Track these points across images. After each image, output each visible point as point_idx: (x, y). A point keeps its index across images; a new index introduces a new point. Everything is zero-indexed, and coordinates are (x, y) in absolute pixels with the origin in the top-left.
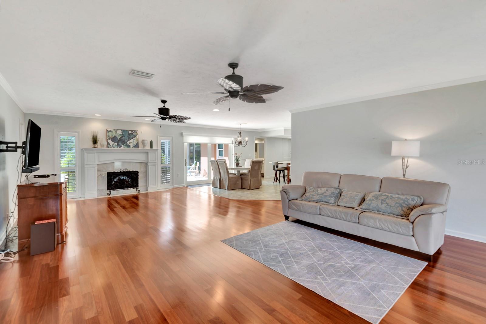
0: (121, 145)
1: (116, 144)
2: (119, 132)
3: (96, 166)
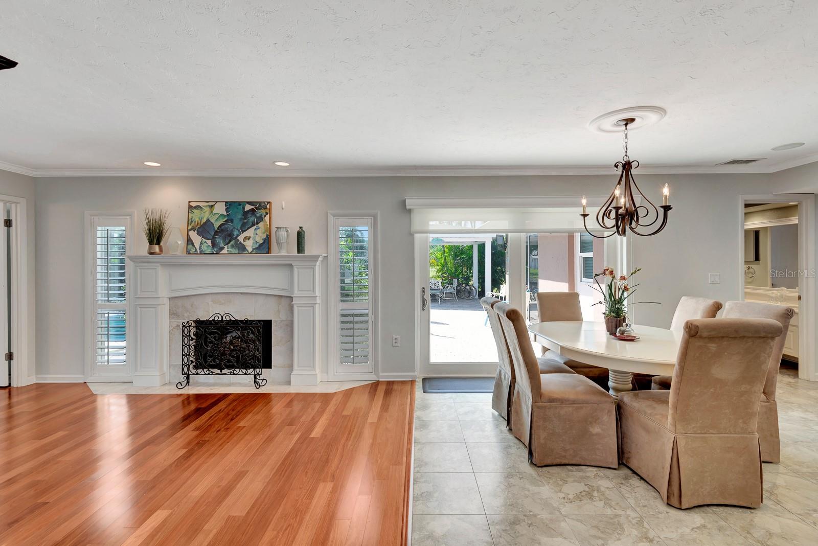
0: (222, 245)
1: (209, 242)
2: (220, 209)
3: (167, 301)
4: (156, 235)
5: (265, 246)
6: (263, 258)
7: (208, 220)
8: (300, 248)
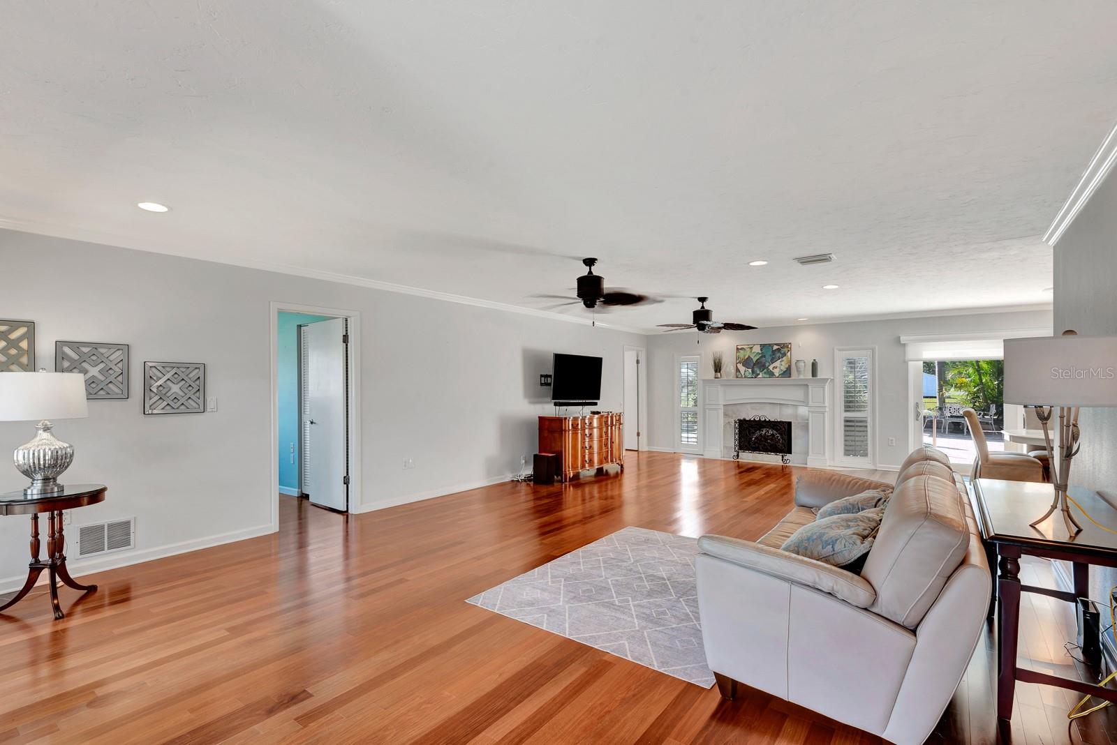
0: (758, 372)
1: (750, 370)
2: (757, 349)
3: (722, 407)
4: (718, 367)
5: (787, 373)
6: (785, 381)
7: (749, 357)
8: (814, 373)
